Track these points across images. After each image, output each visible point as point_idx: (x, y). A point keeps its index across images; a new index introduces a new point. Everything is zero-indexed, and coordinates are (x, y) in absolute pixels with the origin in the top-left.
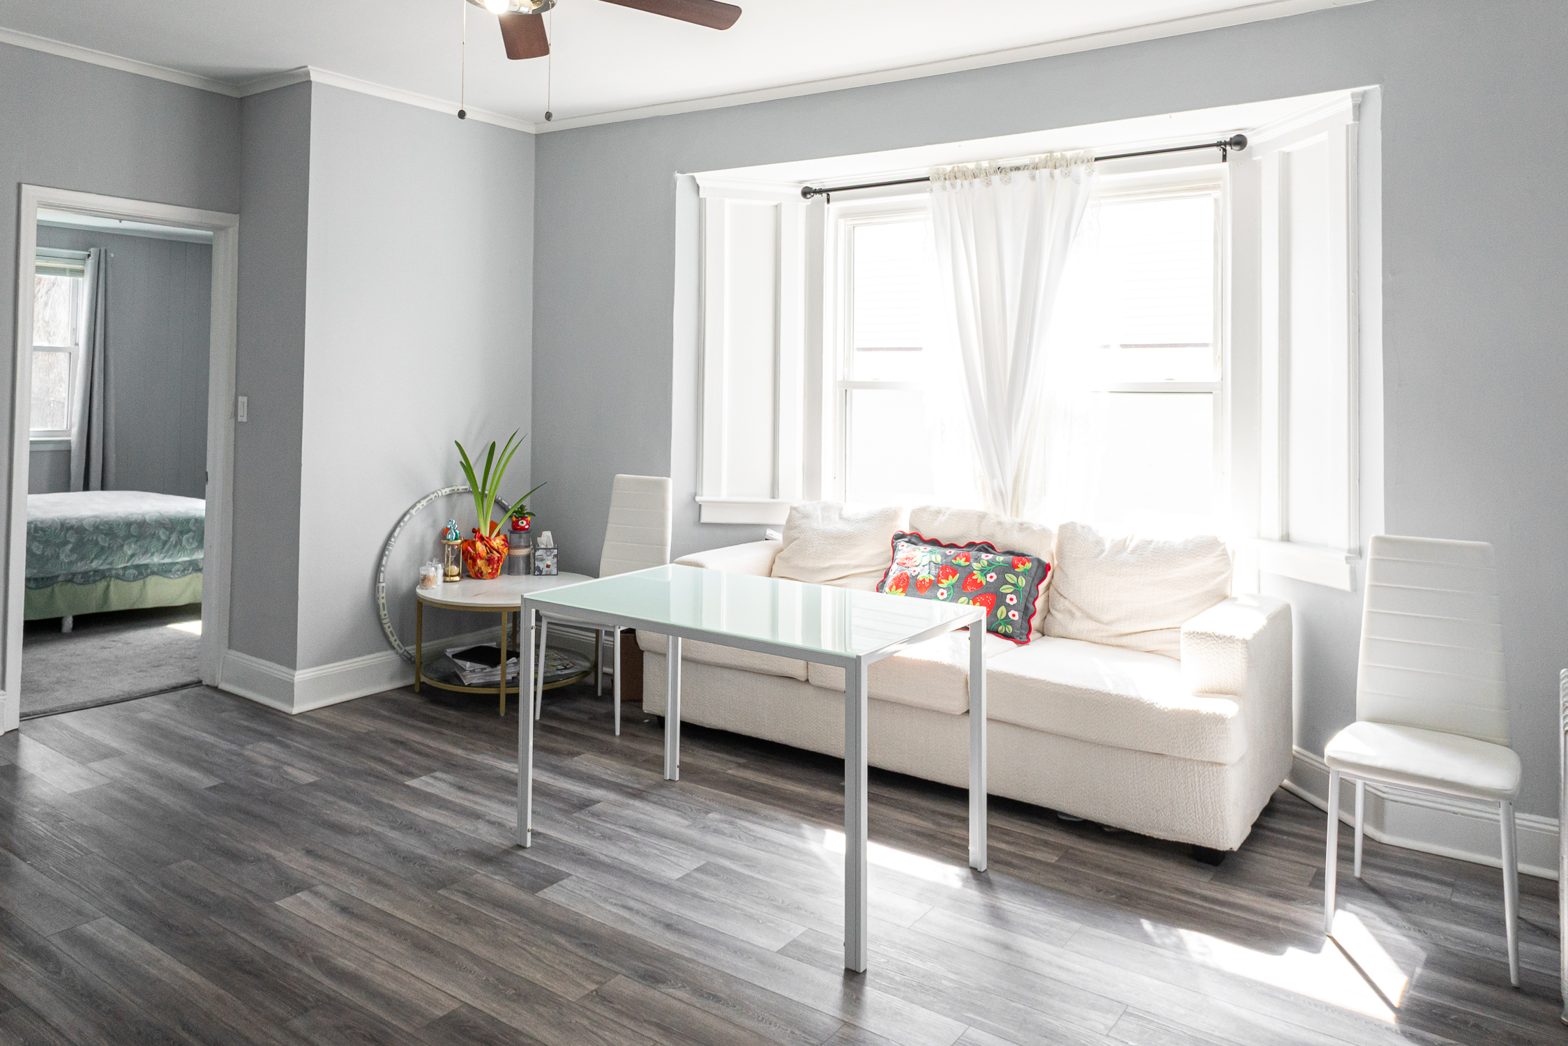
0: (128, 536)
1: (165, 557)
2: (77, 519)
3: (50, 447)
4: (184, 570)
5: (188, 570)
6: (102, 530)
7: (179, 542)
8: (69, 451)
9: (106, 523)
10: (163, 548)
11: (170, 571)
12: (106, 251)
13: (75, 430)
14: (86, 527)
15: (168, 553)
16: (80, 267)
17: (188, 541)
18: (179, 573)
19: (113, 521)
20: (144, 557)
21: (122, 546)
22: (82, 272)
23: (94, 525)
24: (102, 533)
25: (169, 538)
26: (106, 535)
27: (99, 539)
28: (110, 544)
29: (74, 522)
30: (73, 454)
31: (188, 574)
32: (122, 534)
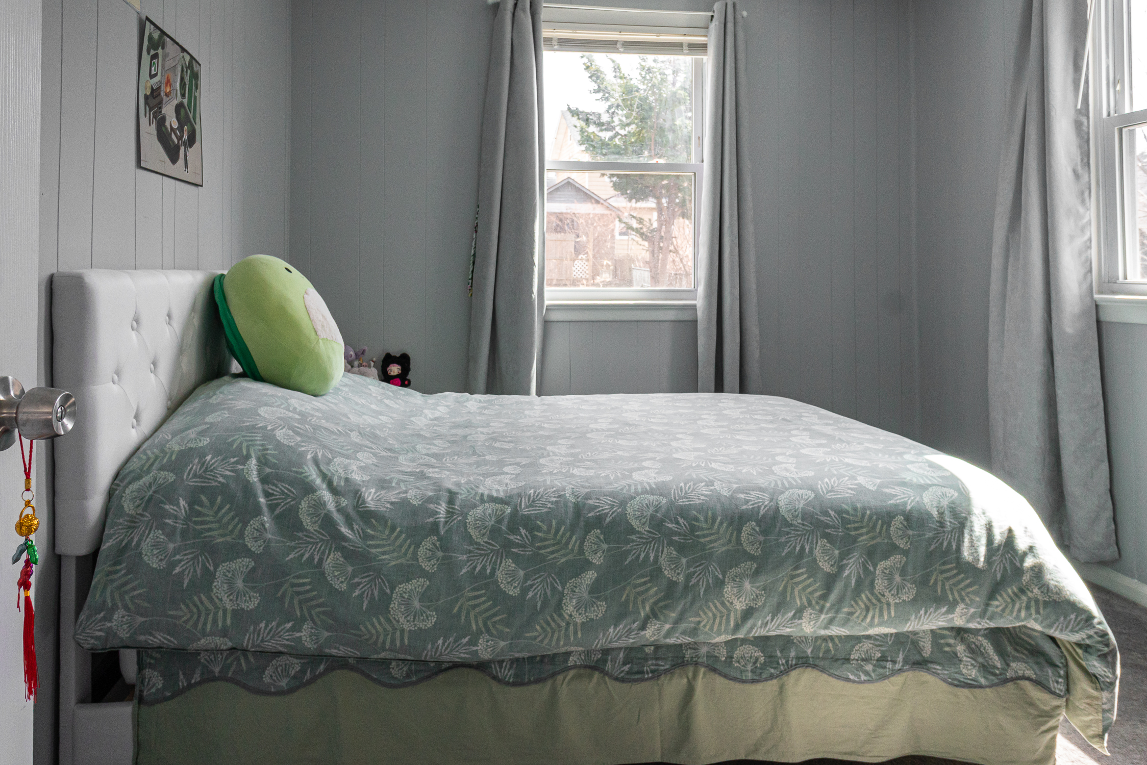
0: (736, 557)
1: (831, 622)
2: (612, 495)
3: (671, 315)
4: (883, 659)
5: (894, 662)
6: (673, 533)
7: (865, 582)
8: (695, 322)
9: (683, 512)
10: (824, 597)
11: (847, 660)
12: (734, 5)
13: (701, 290)
14: (635, 524)
15: (837, 612)
16: (701, 40)
17: (890, 578)
18: (869, 667)
19: (701, 509)
20: (779, 619)
21: (720, 584)
22: (703, 47)
23: (653, 517)
24: (671, 543)
25: (841, 568)
26: (682, 549)
27: (663, 561)
28: (688, 577)
29: (605, 505)
30: (701, 326)
31: (894, 673)
32: (720, 548)
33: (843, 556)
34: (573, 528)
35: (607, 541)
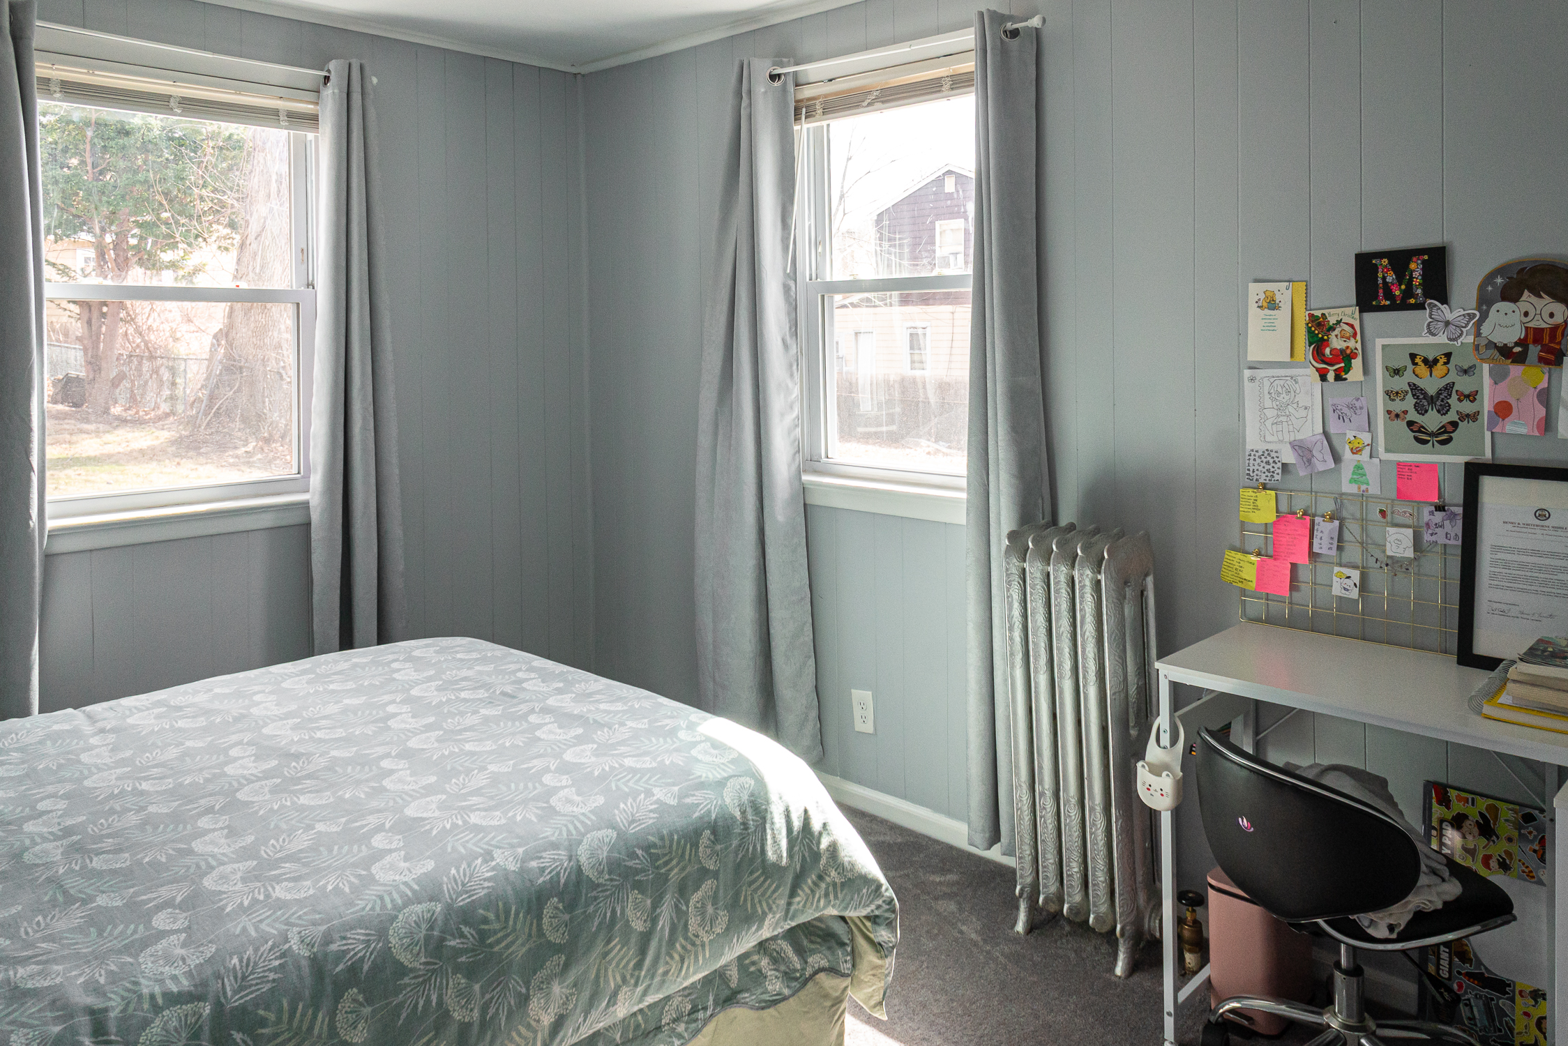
0: (541, 952)
1: (645, 993)
2: (360, 923)
3: (267, 521)
4: (694, 1010)
5: (705, 1009)
6: (458, 952)
7: (679, 926)
8: (308, 525)
9: (466, 916)
10: (639, 965)
11: (658, 1029)
13: (317, 480)
14: (405, 958)
15: (652, 978)
16: (308, 108)
17: (702, 911)
18: (681, 1028)
19: (490, 902)
20: (594, 1014)
21: (524, 1000)
22: (312, 120)
23: (428, 938)
24: (457, 969)
25: (654, 921)
26: (471, 972)
27: (450, 1000)
28: (484, 1009)
29: (356, 943)
30: (317, 534)
31: (706, 1022)
32: (519, 951)
33: (655, 906)
34: (315, 1002)
35: (369, 1001)
